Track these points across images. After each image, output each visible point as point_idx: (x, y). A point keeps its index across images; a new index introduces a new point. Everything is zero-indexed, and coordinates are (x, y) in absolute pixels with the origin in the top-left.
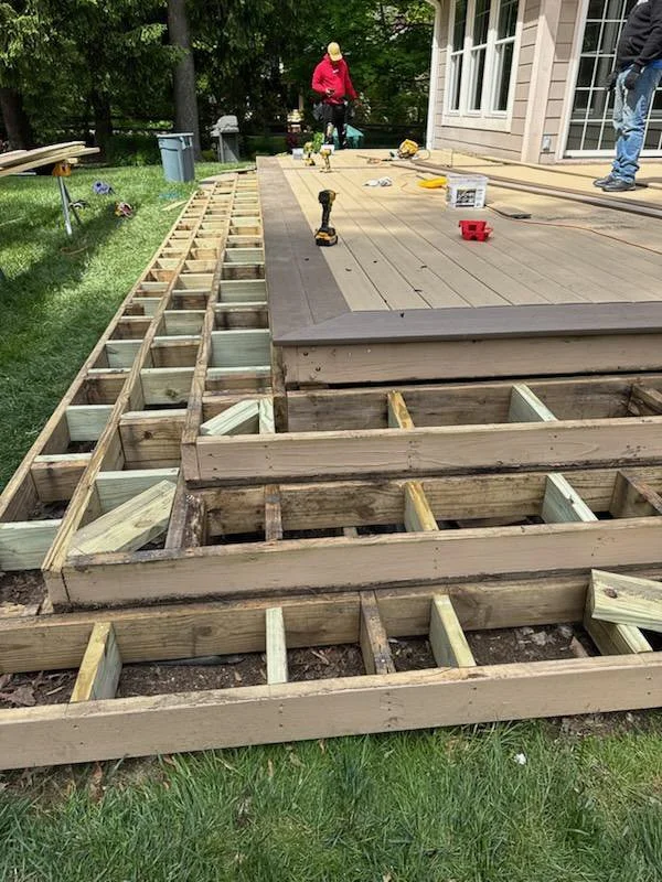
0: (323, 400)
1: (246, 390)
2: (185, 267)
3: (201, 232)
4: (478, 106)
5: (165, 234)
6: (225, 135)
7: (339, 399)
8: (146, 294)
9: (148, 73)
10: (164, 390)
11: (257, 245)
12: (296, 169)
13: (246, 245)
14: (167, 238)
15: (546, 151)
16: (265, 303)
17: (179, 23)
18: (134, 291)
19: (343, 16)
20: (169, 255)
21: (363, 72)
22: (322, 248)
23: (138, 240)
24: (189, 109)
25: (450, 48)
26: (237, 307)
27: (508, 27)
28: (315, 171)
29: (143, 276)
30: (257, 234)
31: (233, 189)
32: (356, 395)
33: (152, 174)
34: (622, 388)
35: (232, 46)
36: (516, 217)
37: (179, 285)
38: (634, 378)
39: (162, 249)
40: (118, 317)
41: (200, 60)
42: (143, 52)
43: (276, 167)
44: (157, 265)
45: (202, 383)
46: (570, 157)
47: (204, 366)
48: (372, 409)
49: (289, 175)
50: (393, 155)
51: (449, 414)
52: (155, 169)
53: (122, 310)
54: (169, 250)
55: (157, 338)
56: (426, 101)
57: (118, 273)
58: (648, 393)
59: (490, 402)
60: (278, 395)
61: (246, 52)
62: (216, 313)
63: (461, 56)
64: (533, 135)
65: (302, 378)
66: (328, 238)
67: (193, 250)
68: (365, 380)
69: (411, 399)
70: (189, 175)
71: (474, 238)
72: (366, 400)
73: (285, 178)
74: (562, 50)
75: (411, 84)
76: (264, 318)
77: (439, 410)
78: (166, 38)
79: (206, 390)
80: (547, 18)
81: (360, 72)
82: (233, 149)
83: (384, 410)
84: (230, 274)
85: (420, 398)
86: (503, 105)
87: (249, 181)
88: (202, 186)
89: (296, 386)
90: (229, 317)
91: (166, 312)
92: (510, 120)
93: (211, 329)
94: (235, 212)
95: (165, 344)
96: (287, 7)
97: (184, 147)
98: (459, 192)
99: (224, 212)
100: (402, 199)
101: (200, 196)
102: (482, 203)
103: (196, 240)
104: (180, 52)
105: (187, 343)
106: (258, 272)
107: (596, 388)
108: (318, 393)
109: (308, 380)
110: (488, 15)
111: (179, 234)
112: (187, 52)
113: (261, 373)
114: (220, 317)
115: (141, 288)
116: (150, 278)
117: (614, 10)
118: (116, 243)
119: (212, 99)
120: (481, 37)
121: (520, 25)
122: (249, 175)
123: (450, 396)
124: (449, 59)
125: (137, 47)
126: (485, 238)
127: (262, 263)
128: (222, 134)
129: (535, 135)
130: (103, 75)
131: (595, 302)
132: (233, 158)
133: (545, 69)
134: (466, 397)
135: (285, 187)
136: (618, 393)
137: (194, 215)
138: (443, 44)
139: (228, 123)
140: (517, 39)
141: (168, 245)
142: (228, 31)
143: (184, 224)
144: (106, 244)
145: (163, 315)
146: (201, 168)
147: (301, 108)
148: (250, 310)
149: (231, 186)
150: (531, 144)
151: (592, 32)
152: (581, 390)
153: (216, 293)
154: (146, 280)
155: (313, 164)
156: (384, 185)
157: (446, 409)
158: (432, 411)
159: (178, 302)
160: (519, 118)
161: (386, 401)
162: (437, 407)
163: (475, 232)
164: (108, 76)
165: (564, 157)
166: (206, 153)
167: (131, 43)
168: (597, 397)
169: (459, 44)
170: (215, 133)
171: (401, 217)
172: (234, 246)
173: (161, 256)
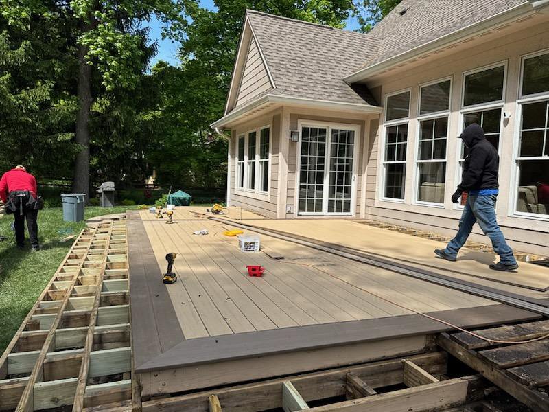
0: (167, 406)
1: (113, 404)
2: (74, 291)
3: (86, 262)
4: (253, 187)
5: (61, 260)
6: (105, 192)
7: (177, 404)
8: (42, 311)
9: (59, 157)
10: (50, 398)
11: (125, 277)
12: (151, 221)
13: (116, 277)
14: (62, 265)
15: (289, 212)
16: (129, 324)
17: (82, 133)
18: (34, 309)
19: (179, 135)
20: (62, 278)
21: (191, 162)
22: (167, 285)
23: (40, 265)
24: (84, 176)
25: (237, 159)
26: (109, 329)
27: (264, 155)
28: (163, 223)
29: (42, 296)
30: (124, 268)
31: (109, 230)
32: (189, 400)
33: (54, 215)
34: (341, 377)
35: (114, 146)
36: (276, 258)
37: (69, 306)
38: (346, 370)
39: (58, 274)
40: (20, 333)
41: (93, 150)
42: (57, 146)
43: (139, 218)
44: (53, 287)
45: (82, 400)
46: (301, 215)
47: (83, 385)
48: (199, 408)
49: (147, 225)
50: (208, 211)
51: (248, 405)
52: (56, 211)
53: (23, 326)
54: (62, 275)
55: (48, 354)
56: (226, 175)
57: (23, 292)
58: (355, 380)
59: (271, 394)
60: (136, 406)
61: (123, 149)
62: (94, 335)
63: (243, 163)
64: (282, 205)
65: (153, 391)
66: (171, 279)
67: (80, 277)
68: (194, 388)
69: (224, 398)
70: (80, 217)
71: (255, 275)
72: (195, 403)
73: (144, 228)
74: (291, 168)
75: (217, 167)
76: (127, 336)
77: (241, 403)
78: (73, 140)
79: (84, 407)
80: (283, 154)
81: (189, 162)
82: (110, 200)
83: (207, 407)
84: (105, 301)
85: (230, 396)
86: (265, 188)
87: (121, 226)
88: (89, 224)
89: (148, 398)
90: (103, 337)
91: (57, 330)
92: (269, 196)
93: (90, 350)
94: (111, 251)
95: (55, 359)
96: (148, 129)
97: (79, 202)
98: (245, 243)
99: (103, 247)
100: (214, 244)
101: (86, 233)
102: (258, 249)
103: (83, 269)
104: (82, 147)
105: (71, 357)
106: (125, 298)
107: (328, 379)
108: (164, 401)
109: (157, 392)
110: (255, 148)
111: (70, 262)
112: (86, 147)
113: (125, 387)
114: (97, 338)
115: (39, 307)
116: (47, 298)
117: (313, 152)
118: (24, 268)
119: (100, 171)
120: (252, 156)
121: (270, 155)
122: (120, 221)
123: (247, 393)
124: (237, 164)
125: (54, 144)
126: (261, 275)
127: (127, 291)
128: (104, 192)
129: (283, 205)
130: (29, 156)
131: (321, 323)
132: (110, 204)
133: (285, 176)
134: (257, 393)
135: (143, 235)
136: (341, 379)
137: (82, 246)
138: (233, 156)
139: (109, 185)
140: (270, 160)
141: (62, 271)
142: (112, 138)
143: (74, 254)
144: (16, 268)
145: (55, 333)
146: (90, 211)
147: (154, 176)
148: (118, 331)
149: (108, 227)
150: (281, 209)
151: (304, 160)
152: (320, 380)
153: (95, 317)
154: (44, 300)
155: (162, 217)
156: (204, 234)
157: (245, 402)
158: (237, 404)
159: (66, 321)
160: (274, 196)
161: (208, 401)
162: (240, 401)
163: (255, 272)
164: (32, 157)
165: (298, 215)
166: (92, 200)
167: (50, 141)
168: (329, 384)
169: (241, 158)
170: (99, 191)
171: (214, 259)
172: (109, 278)
173: (56, 280)
